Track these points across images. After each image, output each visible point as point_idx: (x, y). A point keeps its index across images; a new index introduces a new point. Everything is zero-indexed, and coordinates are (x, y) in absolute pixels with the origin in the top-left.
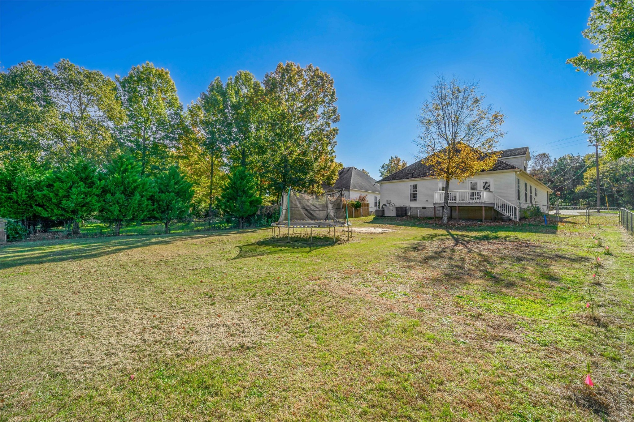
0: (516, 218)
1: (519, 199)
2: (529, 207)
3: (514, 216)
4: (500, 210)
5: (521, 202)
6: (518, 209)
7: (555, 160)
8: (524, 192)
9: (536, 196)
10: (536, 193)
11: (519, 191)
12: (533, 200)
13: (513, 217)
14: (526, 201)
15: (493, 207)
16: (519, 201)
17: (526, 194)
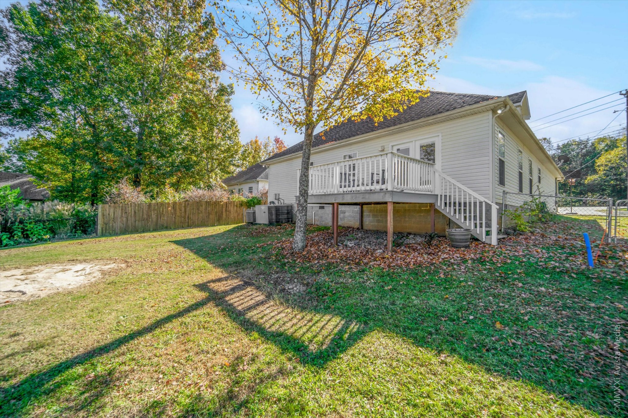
0: (488, 233)
1: (502, 182)
2: (526, 203)
3: (484, 229)
4: (449, 212)
5: (507, 190)
6: (495, 209)
7: (558, 146)
8: (517, 170)
9: (539, 182)
10: (539, 177)
11: (502, 163)
12: (534, 188)
13: (480, 232)
14: (521, 190)
15: (432, 205)
16: (500, 189)
17: (521, 174)
